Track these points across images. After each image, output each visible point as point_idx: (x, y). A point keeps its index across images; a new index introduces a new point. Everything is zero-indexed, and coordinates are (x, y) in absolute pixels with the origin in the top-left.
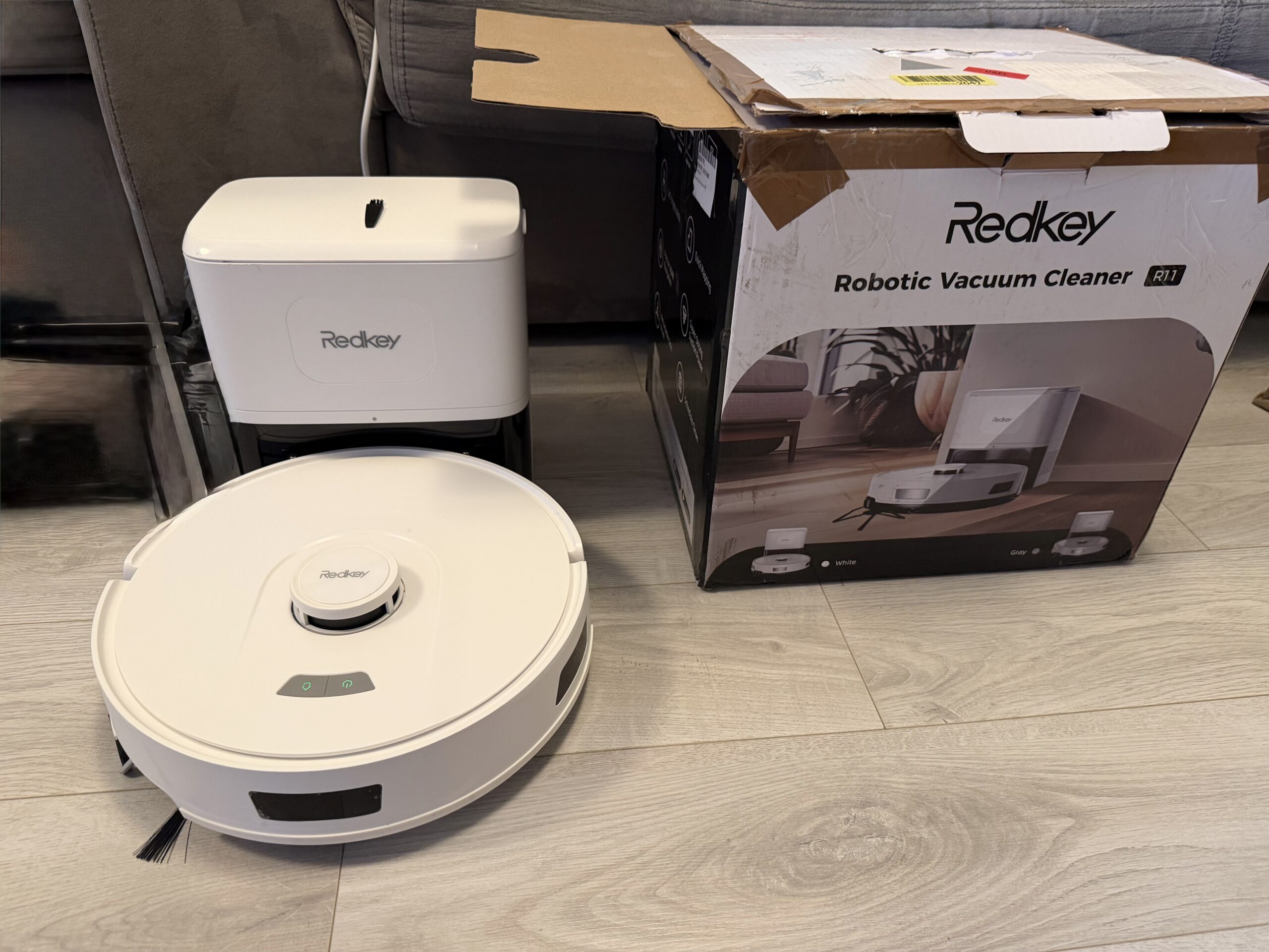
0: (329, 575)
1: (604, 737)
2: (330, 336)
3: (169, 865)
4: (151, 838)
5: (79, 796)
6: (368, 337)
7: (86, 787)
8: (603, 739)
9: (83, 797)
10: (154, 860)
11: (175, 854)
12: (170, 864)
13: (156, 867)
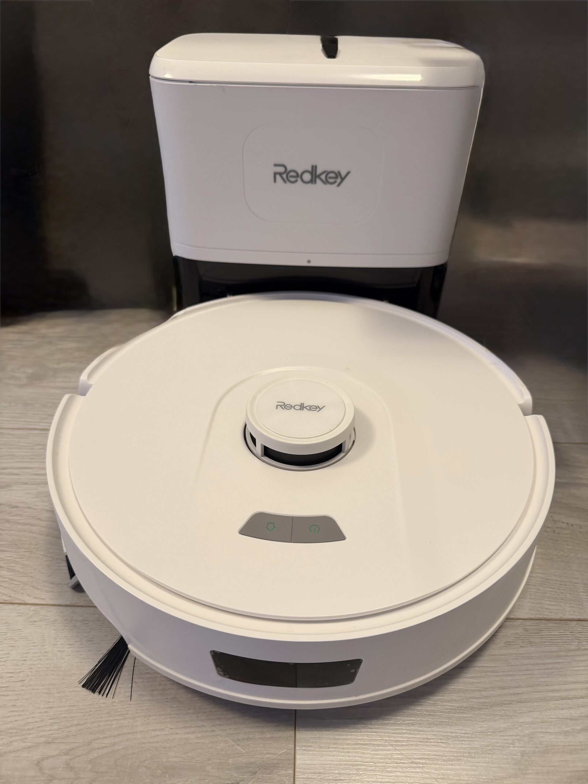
0: (284, 406)
1: (555, 603)
2: (282, 169)
3: (114, 701)
4: (96, 665)
5: (29, 606)
6: (319, 171)
7: (35, 598)
8: (554, 605)
9: (33, 608)
10: (100, 693)
11: (120, 688)
12: (115, 699)
13: (102, 701)
